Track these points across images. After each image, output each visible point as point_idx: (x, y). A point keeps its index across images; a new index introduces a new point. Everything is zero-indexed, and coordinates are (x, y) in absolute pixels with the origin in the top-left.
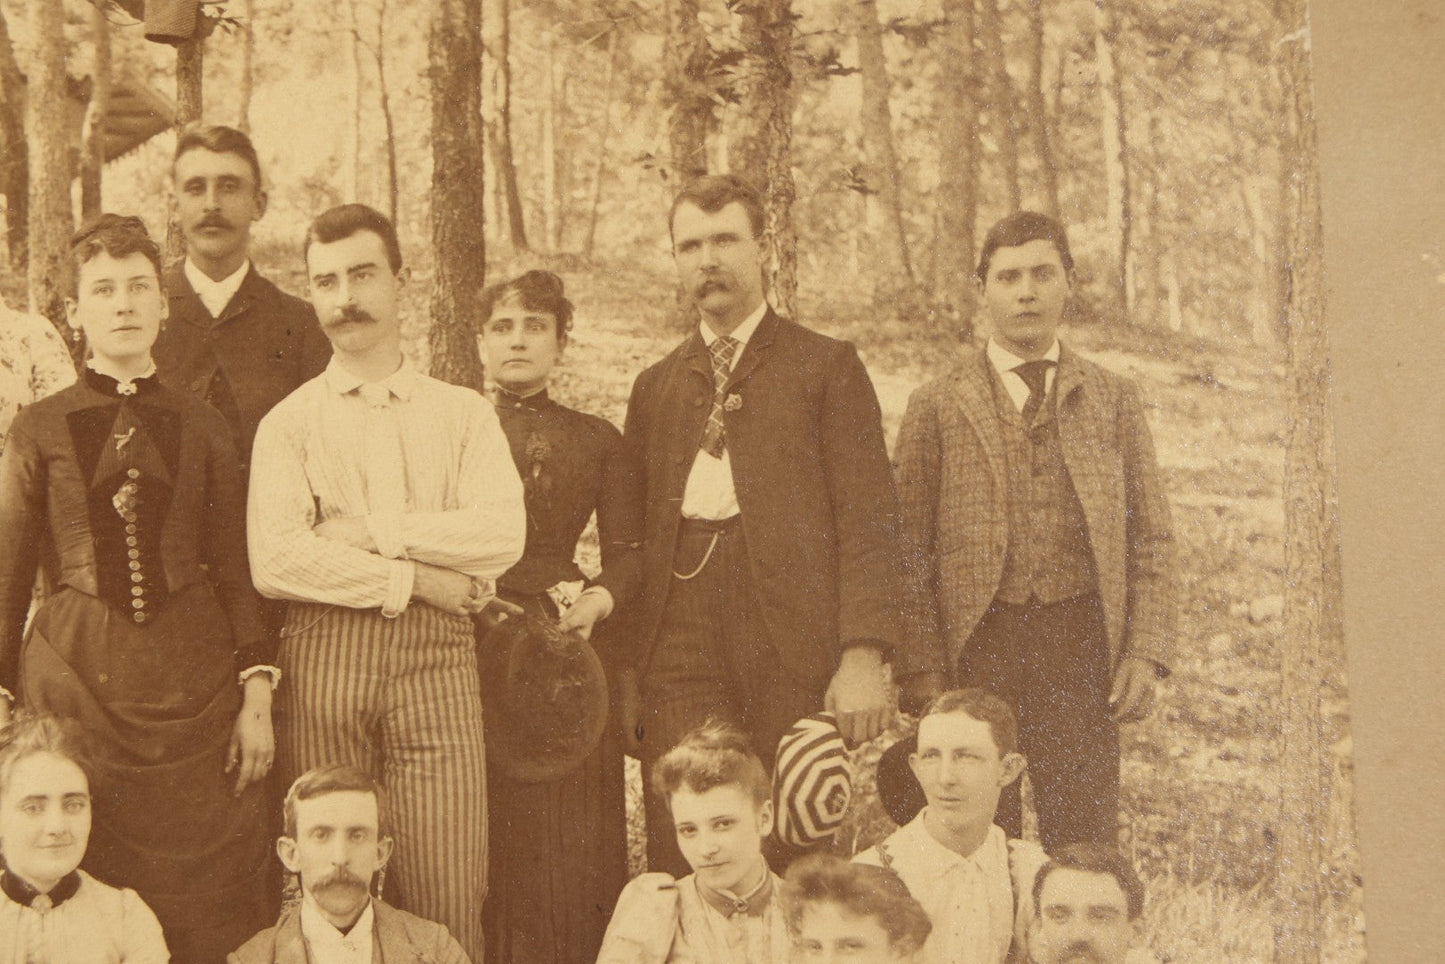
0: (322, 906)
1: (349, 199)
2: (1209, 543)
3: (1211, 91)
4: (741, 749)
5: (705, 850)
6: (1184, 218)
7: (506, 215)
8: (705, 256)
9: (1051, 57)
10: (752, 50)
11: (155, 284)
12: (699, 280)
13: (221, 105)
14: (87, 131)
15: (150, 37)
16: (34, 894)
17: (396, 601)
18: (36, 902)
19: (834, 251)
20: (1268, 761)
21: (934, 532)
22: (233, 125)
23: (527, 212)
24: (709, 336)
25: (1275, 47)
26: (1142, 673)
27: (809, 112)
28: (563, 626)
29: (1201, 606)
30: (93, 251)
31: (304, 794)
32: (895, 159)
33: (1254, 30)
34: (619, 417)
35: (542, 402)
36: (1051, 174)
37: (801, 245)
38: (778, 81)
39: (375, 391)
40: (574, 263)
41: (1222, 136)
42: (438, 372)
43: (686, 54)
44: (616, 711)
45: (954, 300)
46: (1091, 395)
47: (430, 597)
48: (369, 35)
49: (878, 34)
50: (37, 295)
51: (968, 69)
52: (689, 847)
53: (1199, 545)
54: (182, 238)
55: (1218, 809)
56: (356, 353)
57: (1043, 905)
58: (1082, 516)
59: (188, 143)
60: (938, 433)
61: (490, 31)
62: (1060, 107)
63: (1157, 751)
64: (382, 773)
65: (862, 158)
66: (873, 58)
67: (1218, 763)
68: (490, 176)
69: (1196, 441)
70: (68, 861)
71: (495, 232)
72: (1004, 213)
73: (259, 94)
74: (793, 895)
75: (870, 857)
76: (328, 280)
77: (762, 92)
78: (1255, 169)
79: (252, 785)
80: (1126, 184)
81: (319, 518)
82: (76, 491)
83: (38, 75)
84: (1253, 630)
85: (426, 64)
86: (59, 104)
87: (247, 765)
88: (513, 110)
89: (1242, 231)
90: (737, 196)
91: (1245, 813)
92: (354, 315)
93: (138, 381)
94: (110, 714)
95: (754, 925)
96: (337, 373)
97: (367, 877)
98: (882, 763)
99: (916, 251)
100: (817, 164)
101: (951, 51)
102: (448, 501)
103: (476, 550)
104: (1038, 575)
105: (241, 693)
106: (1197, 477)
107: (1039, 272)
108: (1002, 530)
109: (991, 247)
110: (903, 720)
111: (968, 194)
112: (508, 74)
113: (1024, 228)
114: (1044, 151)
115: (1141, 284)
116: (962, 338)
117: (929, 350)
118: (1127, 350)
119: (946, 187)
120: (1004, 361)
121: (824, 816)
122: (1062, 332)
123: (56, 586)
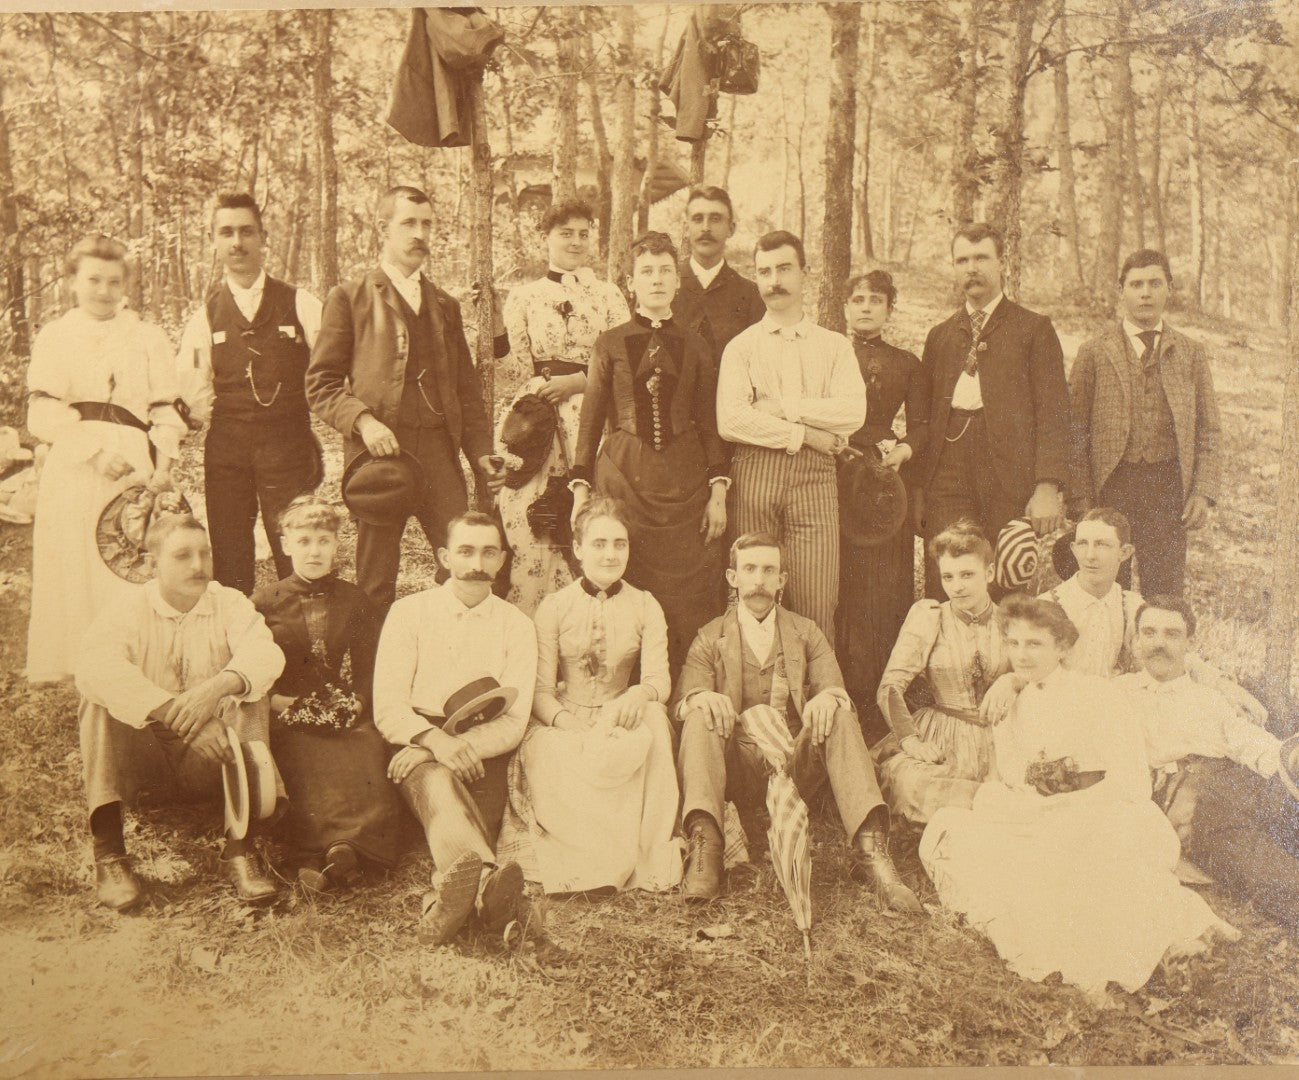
0: (749, 607)
1: (779, 228)
2: (1241, 434)
3: (1251, 188)
4: (979, 535)
5: (957, 588)
6: (1234, 256)
7: (863, 239)
8: (970, 266)
9: (1164, 166)
10: (1001, 156)
11: (674, 269)
12: (966, 279)
13: (714, 175)
14: (643, 187)
15: (678, 138)
16: (598, 590)
17: (794, 446)
18: (600, 594)
19: (1041, 266)
20: (1267, 554)
21: (1089, 420)
22: (720, 186)
23: (875, 238)
24: (970, 309)
25: (1287, 166)
26: (1201, 504)
27: (1030, 190)
28: (884, 464)
29: (1234, 468)
30: (643, 251)
31: (742, 546)
32: (1076, 218)
33: (1276, 156)
34: (919, 352)
35: (878, 342)
36: (1162, 230)
37: (1023, 262)
38: (1014, 172)
39: (788, 332)
40: (898, 267)
41: (1256, 213)
42: (822, 323)
43: (965, 157)
44: (911, 510)
45: (1106, 296)
46: (1179, 351)
47: (813, 444)
48: (795, 141)
49: (1070, 150)
50: (612, 273)
51: (1118, 171)
52: (949, 587)
53: (1235, 435)
54: (690, 246)
55: (1238, 579)
56: (779, 311)
57: (1141, 626)
58: (1171, 415)
59: (696, 195)
60: (1094, 368)
61: (859, 141)
62: (1168, 193)
63: (1207, 546)
64: (783, 537)
65: (1059, 216)
66: (1067, 163)
67: (1240, 555)
68: (856, 219)
69: (1236, 379)
70: (616, 574)
71: (857, 249)
72: (1135, 250)
73: (734, 170)
74: (1004, 615)
75: (1046, 596)
76: (766, 271)
77: (1005, 178)
78: (1273, 231)
79: (714, 540)
80: (1203, 237)
81: (755, 399)
82: (627, 378)
83: (619, 156)
84: (1263, 483)
85: (824, 157)
86: (629, 172)
87: (711, 530)
88: (870, 183)
89: (1266, 265)
90: (990, 235)
91: (1253, 582)
92: (779, 290)
93: (662, 321)
94: (641, 499)
95: (981, 630)
96: (768, 321)
97: (773, 593)
98: (1055, 546)
99: (1086, 269)
100: (1033, 219)
101: (1109, 160)
102: (825, 394)
103: (838, 420)
104: (1146, 448)
105: (710, 490)
106: (1235, 398)
107: (1153, 282)
108: (1126, 423)
109: (1128, 267)
110: (1068, 524)
111: (1115, 238)
112: (868, 164)
113: (1146, 258)
114: (1159, 217)
115: (1209, 291)
116: (1109, 317)
117: (1091, 323)
118: (1200, 327)
119: (1104, 234)
120: (1132, 330)
121: (1023, 573)
122: (1164, 315)
123: (615, 429)
